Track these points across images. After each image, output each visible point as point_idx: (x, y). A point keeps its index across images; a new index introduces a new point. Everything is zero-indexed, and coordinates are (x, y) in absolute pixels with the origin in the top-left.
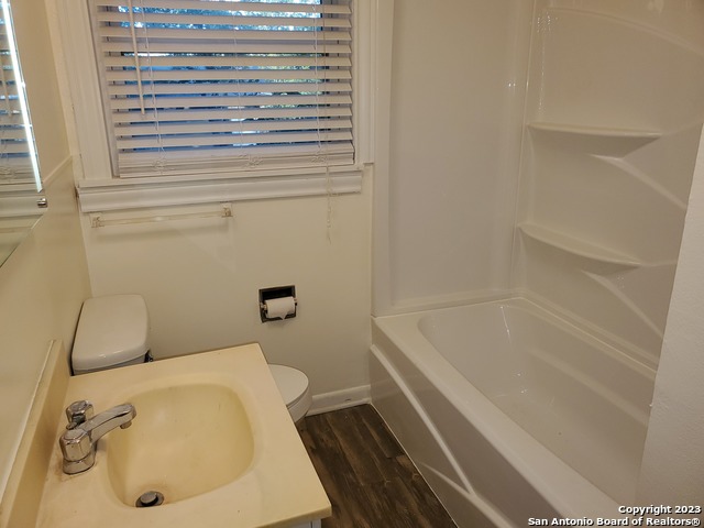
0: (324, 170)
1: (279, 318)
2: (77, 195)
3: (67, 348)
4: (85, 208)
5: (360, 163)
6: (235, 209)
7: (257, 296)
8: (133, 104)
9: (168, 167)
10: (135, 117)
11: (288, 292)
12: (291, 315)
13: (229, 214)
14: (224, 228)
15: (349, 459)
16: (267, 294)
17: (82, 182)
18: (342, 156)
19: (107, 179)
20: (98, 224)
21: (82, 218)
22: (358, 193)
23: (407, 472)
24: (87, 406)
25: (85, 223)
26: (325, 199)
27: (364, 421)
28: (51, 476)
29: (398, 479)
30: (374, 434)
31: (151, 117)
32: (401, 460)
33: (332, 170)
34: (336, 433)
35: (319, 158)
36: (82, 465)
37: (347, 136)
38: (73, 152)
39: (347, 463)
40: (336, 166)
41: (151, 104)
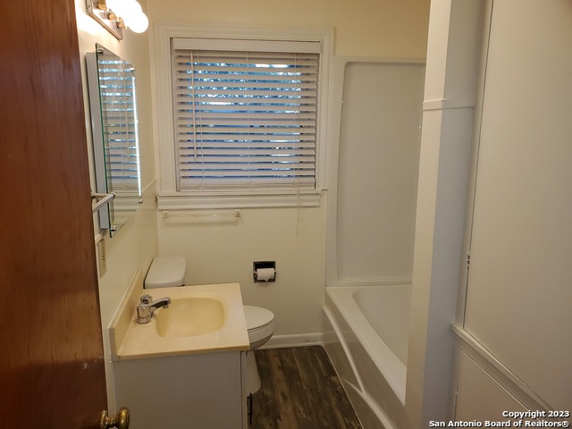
0: (296, 192)
1: (264, 281)
2: (157, 200)
3: (144, 276)
4: (160, 207)
5: (319, 189)
6: (243, 212)
7: (252, 266)
8: (191, 152)
9: (206, 187)
10: (191, 159)
11: (271, 265)
12: (272, 280)
13: (238, 215)
14: (235, 223)
15: (301, 374)
16: (258, 265)
17: (160, 193)
18: (307, 184)
19: (173, 192)
20: (166, 217)
21: (158, 213)
22: (318, 207)
23: (335, 386)
24: (149, 297)
25: (160, 215)
26: (296, 209)
27: (316, 355)
28: (132, 323)
29: (328, 388)
30: (320, 362)
31: (200, 159)
32: (333, 379)
33: (301, 192)
34: (296, 359)
35: (293, 185)
36: (144, 320)
37: (312, 173)
38: (157, 177)
39: (299, 376)
40: (303, 190)
41: (200, 152)
